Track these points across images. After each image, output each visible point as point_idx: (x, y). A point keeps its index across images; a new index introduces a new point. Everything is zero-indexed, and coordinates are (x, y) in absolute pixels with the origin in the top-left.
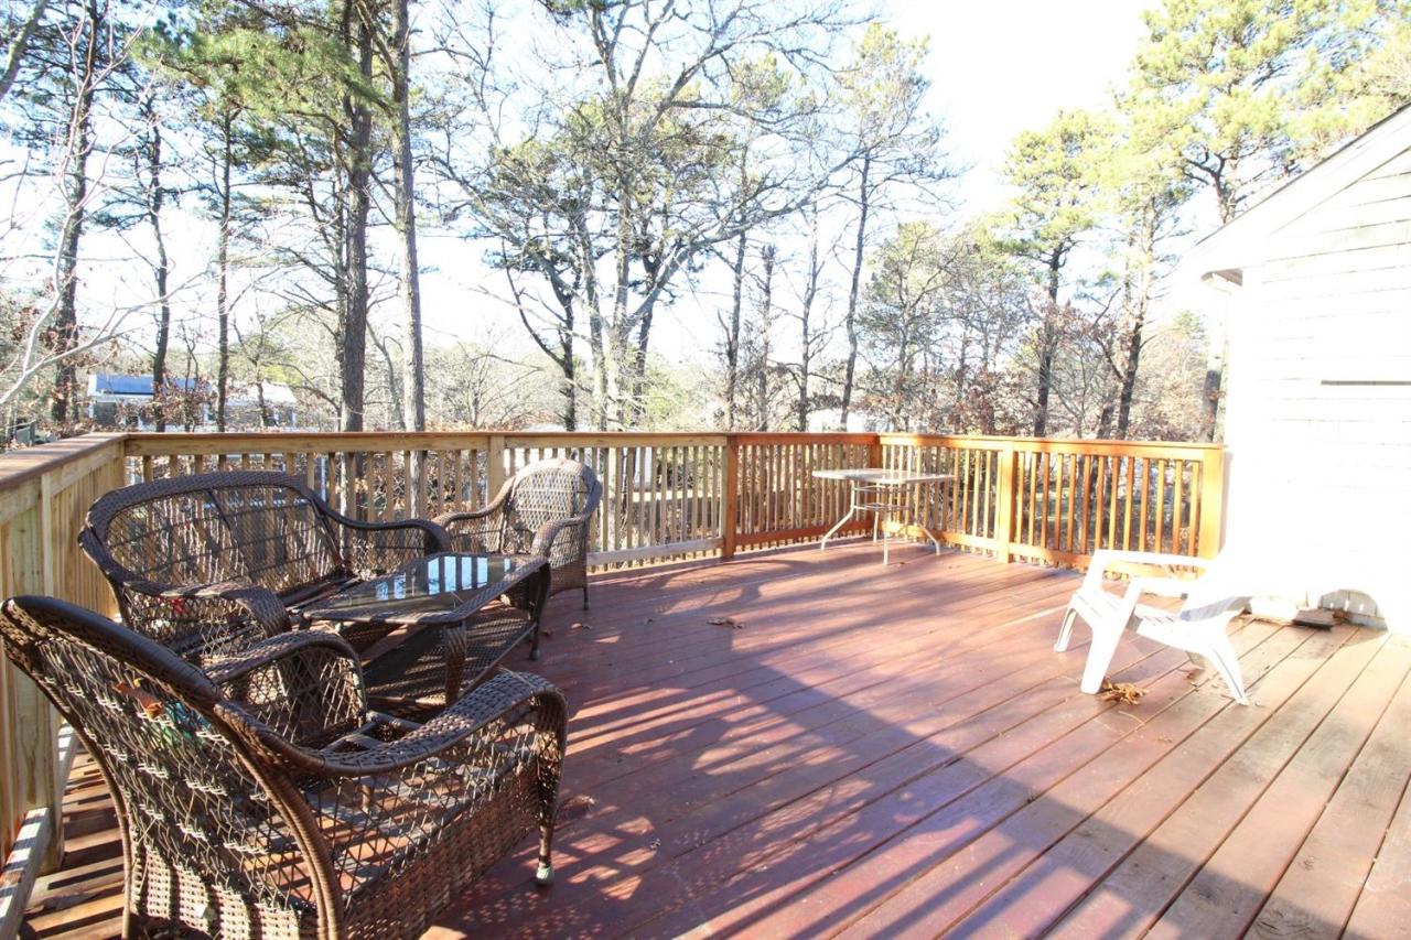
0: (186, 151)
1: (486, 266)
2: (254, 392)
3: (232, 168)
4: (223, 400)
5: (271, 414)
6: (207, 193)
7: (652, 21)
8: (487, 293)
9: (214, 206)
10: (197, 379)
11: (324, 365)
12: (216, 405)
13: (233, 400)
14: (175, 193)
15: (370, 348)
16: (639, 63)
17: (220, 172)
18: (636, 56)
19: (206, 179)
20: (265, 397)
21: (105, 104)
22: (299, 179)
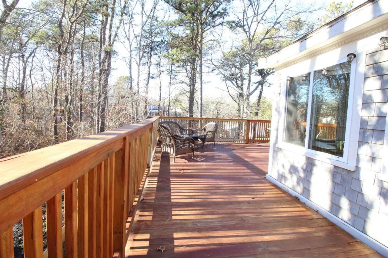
0: (165, 63)
1: (222, 80)
2: (174, 110)
3: (173, 66)
4: (169, 111)
5: (177, 114)
6: (168, 71)
7: (258, 21)
8: (218, 88)
9: (169, 73)
10: (165, 107)
11: (186, 104)
12: (168, 112)
13: (170, 111)
14: (163, 71)
15: (195, 101)
16: (255, 32)
17: (170, 67)
18: (254, 30)
19: (168, 68)
20: (176, 111)
21: (154, 56)
22: (184, 65)
